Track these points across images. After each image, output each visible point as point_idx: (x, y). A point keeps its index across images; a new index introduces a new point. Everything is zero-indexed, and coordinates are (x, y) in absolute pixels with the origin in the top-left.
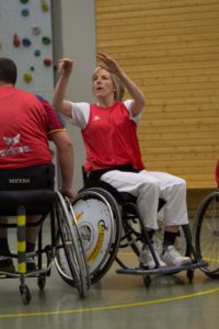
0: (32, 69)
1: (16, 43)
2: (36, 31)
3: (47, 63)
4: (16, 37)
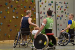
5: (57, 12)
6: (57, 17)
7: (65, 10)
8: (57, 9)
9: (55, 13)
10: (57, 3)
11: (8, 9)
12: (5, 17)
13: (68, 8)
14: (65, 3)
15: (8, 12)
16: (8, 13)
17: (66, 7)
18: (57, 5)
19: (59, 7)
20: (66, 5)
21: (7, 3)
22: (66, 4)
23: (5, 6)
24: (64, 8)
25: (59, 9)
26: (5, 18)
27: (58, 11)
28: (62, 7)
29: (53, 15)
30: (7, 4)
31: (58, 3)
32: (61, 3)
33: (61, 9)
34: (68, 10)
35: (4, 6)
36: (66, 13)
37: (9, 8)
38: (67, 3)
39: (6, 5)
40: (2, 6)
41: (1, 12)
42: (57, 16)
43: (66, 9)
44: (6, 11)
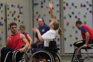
0: (86, 13)
1: (81, 6)
2: (87, 2)
3: (90, 12)
4: (81, 4)
5: (8, 20)
6: (8, 27)
7: (18, 17)
8: (8, 15)
9: (6, 21)
10: (8, 6)
13: (22, 14)
14: (18, 7)
17: (20, 13)
18: (8, 9)
19: (11, 12)
20: (20, 10)
22: (20, 8)
24: (17, 13)
25: (11, 15)
27: (9, 18)
28: (15, 12)
29: (3, 24)
31: (10, 7)
32: (13, 7)
33: (14, 15)
34: (22, 17)
36: (19, 21)
38: (22, 7)
42: (8, 24)
43: (21, 15)
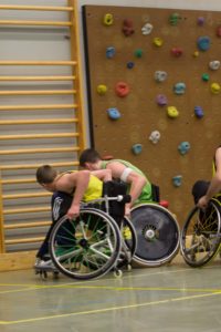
11: (211, 70)
12: (200, 113)
15: (216, 86)
16: (212, 93)
21: (207, 41)
23: (197, 53)
26: (198, 117)
30: (204, 46)
35: (194, 56)
37: (216, 62)
39: (201, 50)
40: (180, 53)
41: (182, 84)
44: (205, 80)
